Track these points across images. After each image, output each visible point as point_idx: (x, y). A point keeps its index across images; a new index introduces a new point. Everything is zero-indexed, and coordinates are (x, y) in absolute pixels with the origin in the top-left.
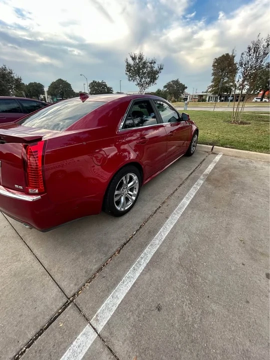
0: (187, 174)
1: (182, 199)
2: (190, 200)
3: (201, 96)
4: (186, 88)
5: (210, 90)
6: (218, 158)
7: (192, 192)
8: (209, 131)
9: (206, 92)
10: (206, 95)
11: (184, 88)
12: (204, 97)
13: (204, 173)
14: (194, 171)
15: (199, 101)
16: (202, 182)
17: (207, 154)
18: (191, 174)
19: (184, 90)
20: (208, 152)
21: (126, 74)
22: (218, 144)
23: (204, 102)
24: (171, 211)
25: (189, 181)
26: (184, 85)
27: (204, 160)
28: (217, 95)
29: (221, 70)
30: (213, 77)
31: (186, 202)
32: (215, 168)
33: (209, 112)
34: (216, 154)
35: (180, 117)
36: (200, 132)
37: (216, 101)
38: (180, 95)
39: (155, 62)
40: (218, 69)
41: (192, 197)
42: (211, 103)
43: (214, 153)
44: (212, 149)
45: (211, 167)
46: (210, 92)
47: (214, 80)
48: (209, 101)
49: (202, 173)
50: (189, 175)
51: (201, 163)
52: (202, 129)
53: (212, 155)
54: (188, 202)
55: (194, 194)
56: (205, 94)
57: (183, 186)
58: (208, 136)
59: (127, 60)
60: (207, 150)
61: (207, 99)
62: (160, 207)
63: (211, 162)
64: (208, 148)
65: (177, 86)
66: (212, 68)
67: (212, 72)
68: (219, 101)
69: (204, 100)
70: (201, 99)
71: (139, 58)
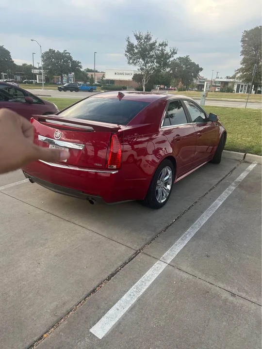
0: (217, 181)
1: (214, 201)
2: (223, 201)
3: (226, 83)
4: (201, 69)
5: (239, 75)
6: (251, 167)
7: (225, 195)
8: (239, 136)
9: (234, 77)
10: (233, 83)
11: (198, 69)
12: (230, 85)
13: (236, 180)
14: (223, 178)
15: (222, 91)
16: (234, 188)
17: (238, 163)
18: (221, 180)
19: (198, 72)
20: (238, 160)
21: (126, 55)
22: (252, 151)
23: (229, 94)
24: (205, 209)
25: (219, 187)
26: (198, 65)
27: (235, 168)
28: (250, 84)
29: (254, 47)
30: (243, 57)
31: (219, 202)
32: (248, 176)
33: (239, 110)
34: (249, 163)
35: (207, 117)
36: (229, 136)
37: (249, 91)
38: (192, 80)
39: (166, 45)
40: (250, 46)
41: (225, 199)
42: (242, 95)
43: (246, 162)
44: (244, 157)
45: (243, 175)
46: (240, 78)
47: (244, 61)
48: (238, 91)
49: (233, 181)
50: (219, 182)
51: (232, 171)
52: (230, 133)
53: (244, 164)
54: (221, 203)
55: (226, 197)
56: (232, 80)
57: (213, 190)
58: (239, 141)
59: (128, 38)
60: (238, 158)
61: (235, 88)
62: (193, 205)
63: (243, 170)
64: (239, 156)
65: (187, 66)
66: (241, 44)
67: (241, 49)
68: (253, 92)
69: (230, 90)
70: (225, 87)
71: (145, 38)
